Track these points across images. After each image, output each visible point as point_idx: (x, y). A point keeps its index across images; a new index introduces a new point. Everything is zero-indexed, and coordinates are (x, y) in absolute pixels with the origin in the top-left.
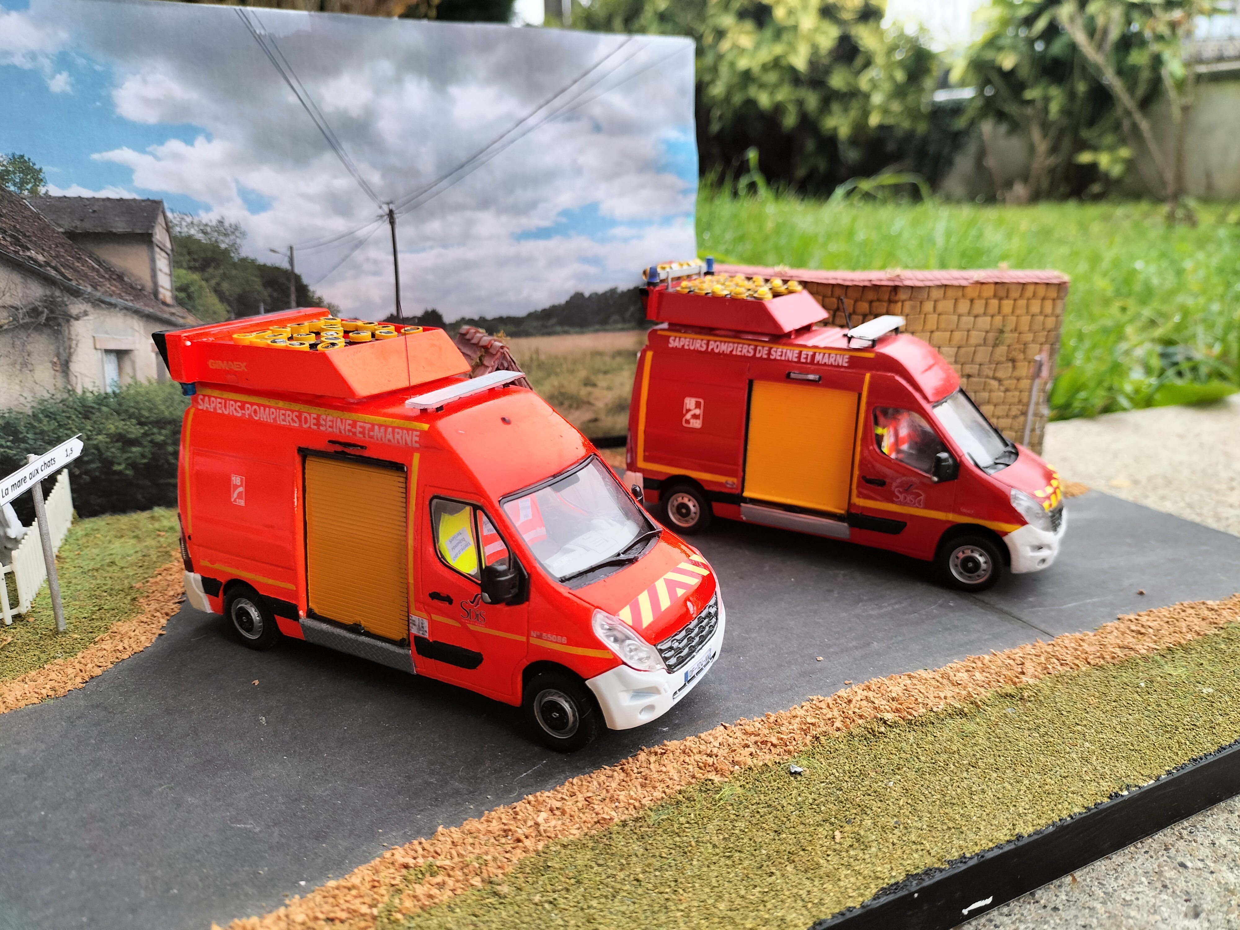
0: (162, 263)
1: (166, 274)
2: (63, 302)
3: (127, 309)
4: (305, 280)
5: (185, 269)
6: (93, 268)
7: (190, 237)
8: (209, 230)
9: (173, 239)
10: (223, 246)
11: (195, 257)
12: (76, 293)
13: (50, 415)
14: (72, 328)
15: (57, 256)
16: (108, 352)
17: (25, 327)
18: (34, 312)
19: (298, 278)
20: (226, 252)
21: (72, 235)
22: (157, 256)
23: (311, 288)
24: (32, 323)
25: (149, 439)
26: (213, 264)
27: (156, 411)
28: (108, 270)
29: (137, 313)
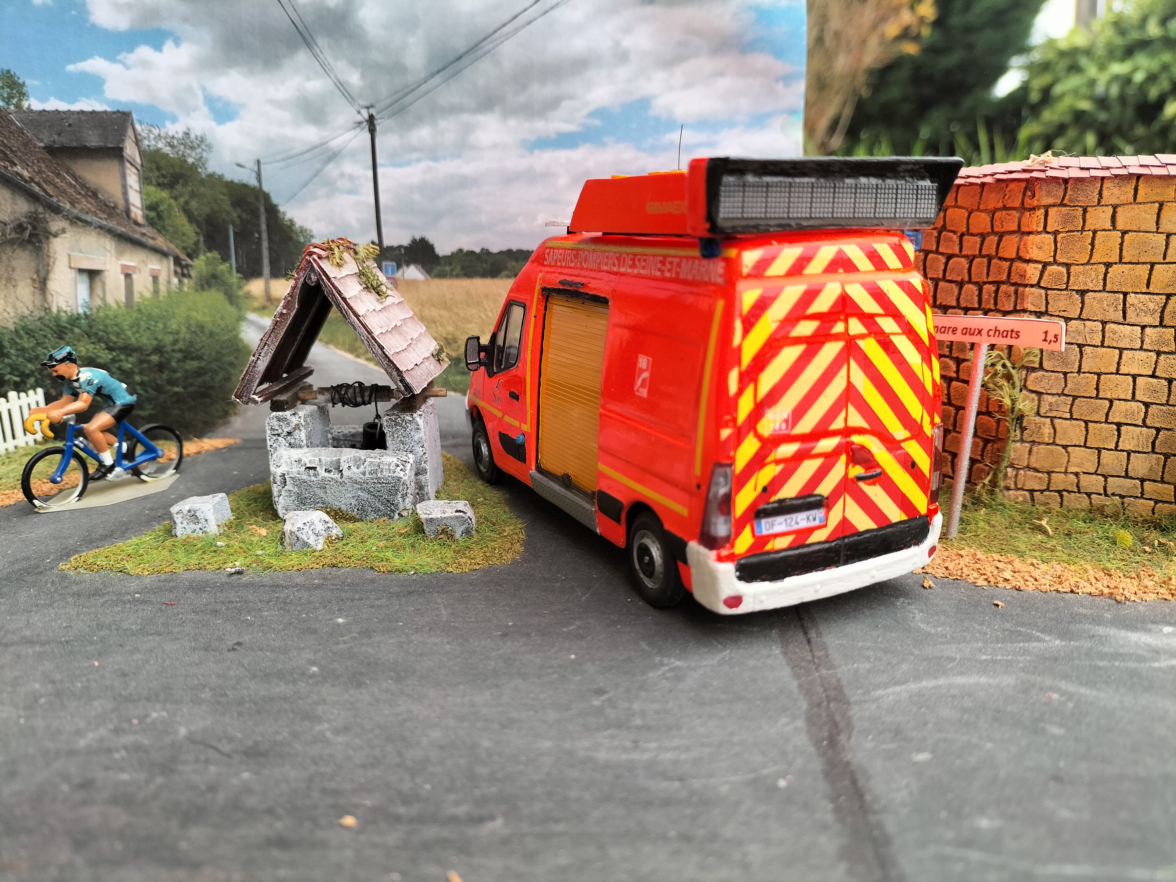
0: (133, 180)
1: (136, 191)
2: (45, 218)
3: (101, 227)
4: (275, 200)
5: (154, 185)
6: (70, 184)
7: (158, 150)
8: (176, 143)
9: (142, 153)
10: (190, 160)
11: (164, 172)
12: (56, 210)
13: (29, 332)
14: (51, 245)
15: (40, 172)
16: (81, 271)
17: (11, 242)
18: (20, 228)
19: (266, 197)
20: (193, 168)
21: (51, 150)
22: (128, 172)
23: (282, 209)
24: (18, 239)
25: (117, 365)
26: (181, 181)
27: (123, 337)
28: (83, 186)
29: (110, 232)
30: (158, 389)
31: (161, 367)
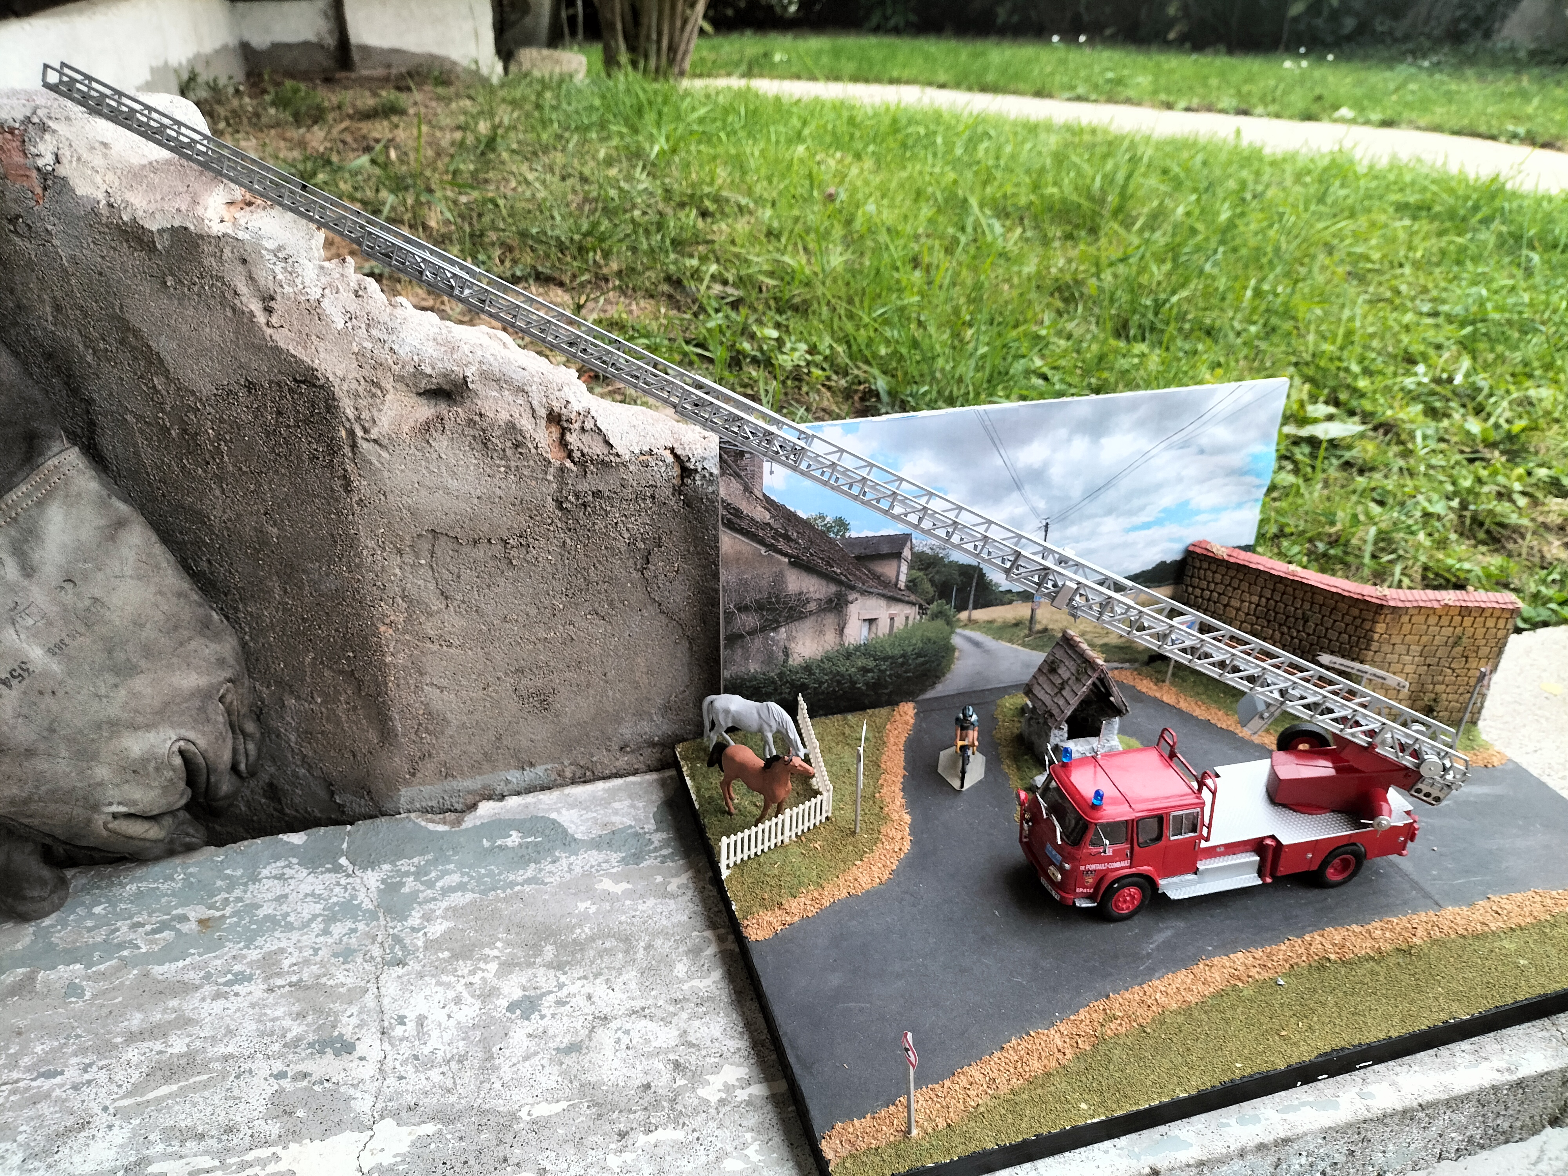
0: (904, 568)
1: (905, 574)
2: (846, 594)
3: (879, 595)
5: (916, 570)
6: (866, 574)
7: (923, 553)
9: (913, 554)
11: (923, 562)
12: (853, 588)
13: (829, 659)
14: (848, 609)
15: (848, 570)
16: (865, 620)
17: (824, 610)
18: (830, 601)
21: (858, 558)
22: (902, 565)
24: (828, 607)
25: (878, 668)
26: (932, 566)
27: (884, 652)
28: (873, 574)
29: (883, 596)
30: (899, 676)
31: (902, 664)
